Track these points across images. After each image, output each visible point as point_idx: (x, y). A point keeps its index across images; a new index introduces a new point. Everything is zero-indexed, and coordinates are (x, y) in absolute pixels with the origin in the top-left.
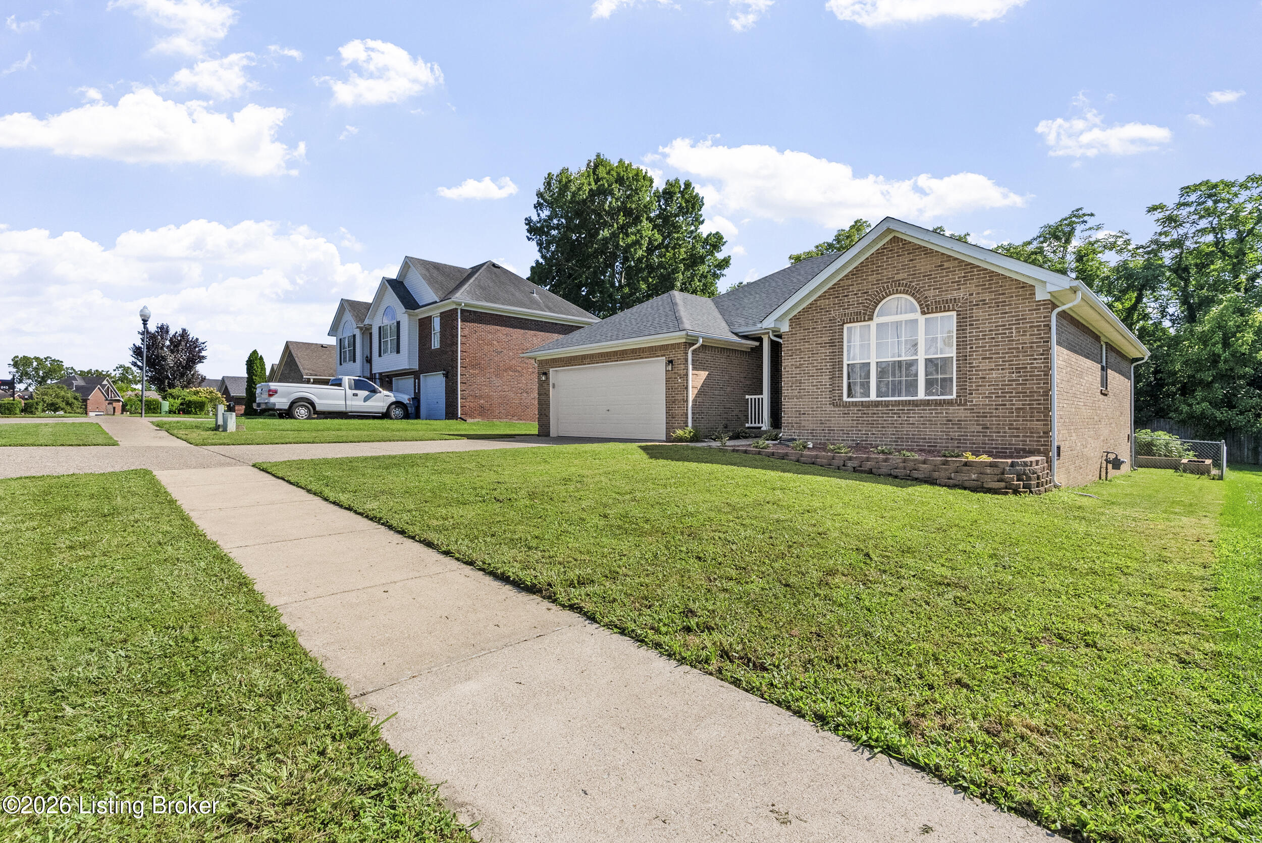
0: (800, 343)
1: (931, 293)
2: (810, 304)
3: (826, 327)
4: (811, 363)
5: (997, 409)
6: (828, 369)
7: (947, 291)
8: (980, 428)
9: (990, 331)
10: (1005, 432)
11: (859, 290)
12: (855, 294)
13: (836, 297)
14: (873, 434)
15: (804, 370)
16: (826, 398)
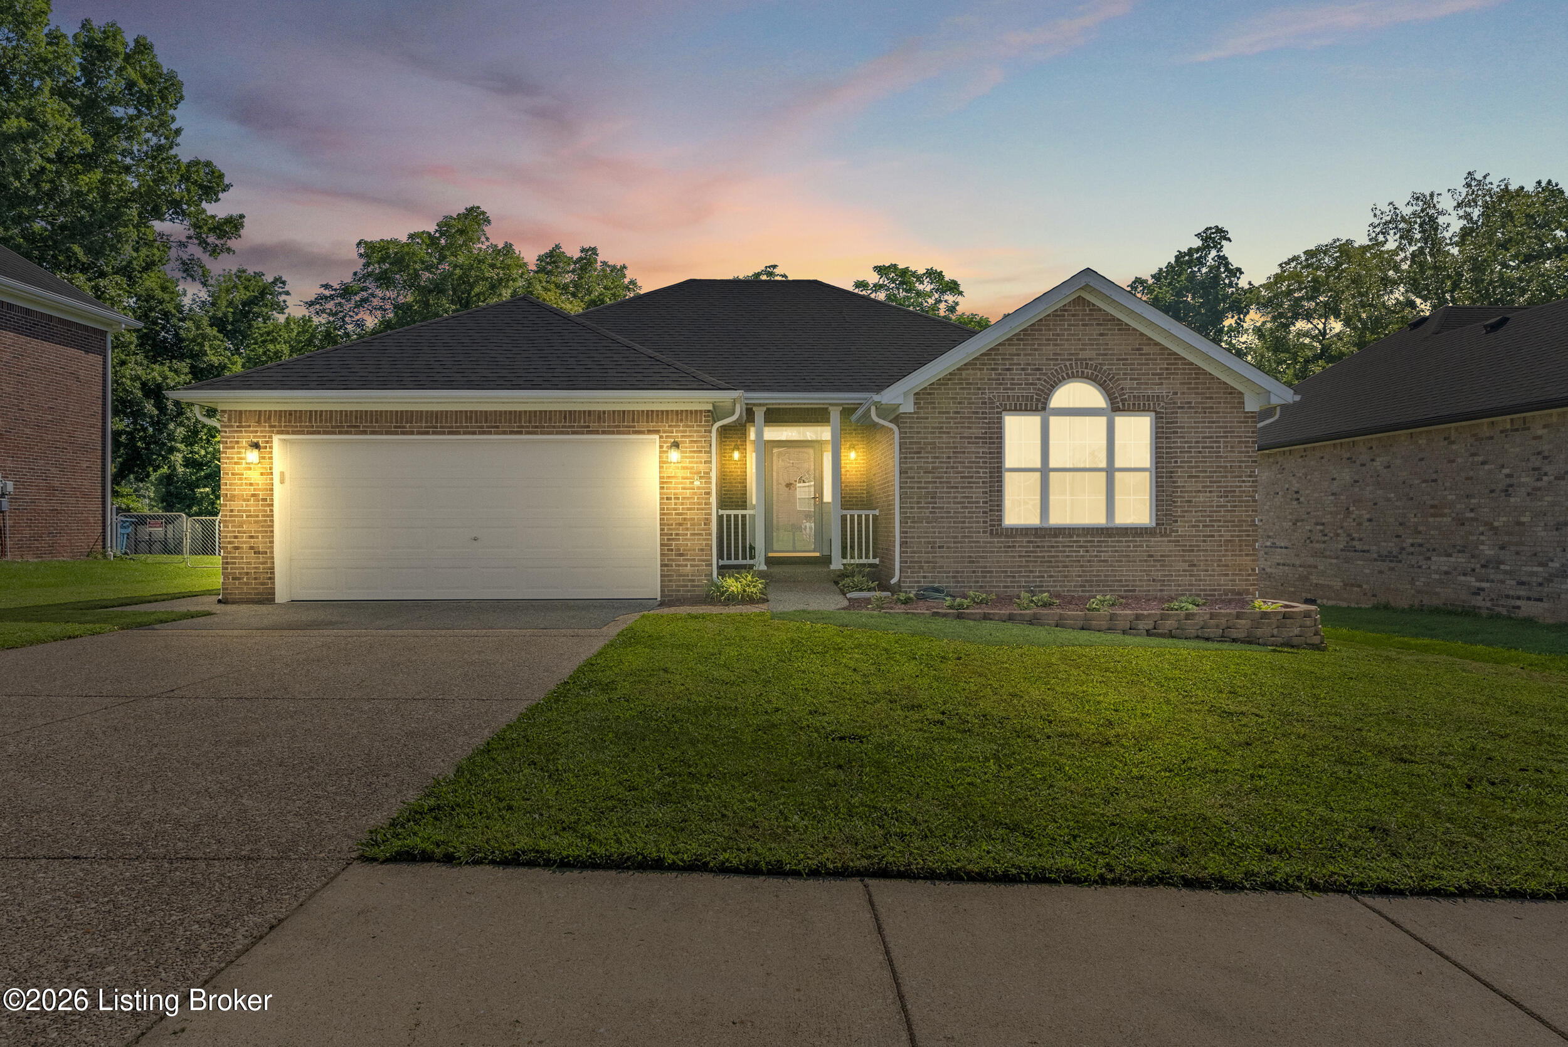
0: (933, 433)
1: (1127, 384)
2: (950, 374)
3: (977, 413)
4: (953, 467)
5: (1204, 541)
6: (980, 478)
7: (1147, 384)
8: (1186, 566)
9: (1197, 442)
10: (1213, 570)
11: (1028, 364)
12: (1023, 369)
13: (993, 369)
14: (1051, 576)
15: (942, 477)
16: (978, 522)
